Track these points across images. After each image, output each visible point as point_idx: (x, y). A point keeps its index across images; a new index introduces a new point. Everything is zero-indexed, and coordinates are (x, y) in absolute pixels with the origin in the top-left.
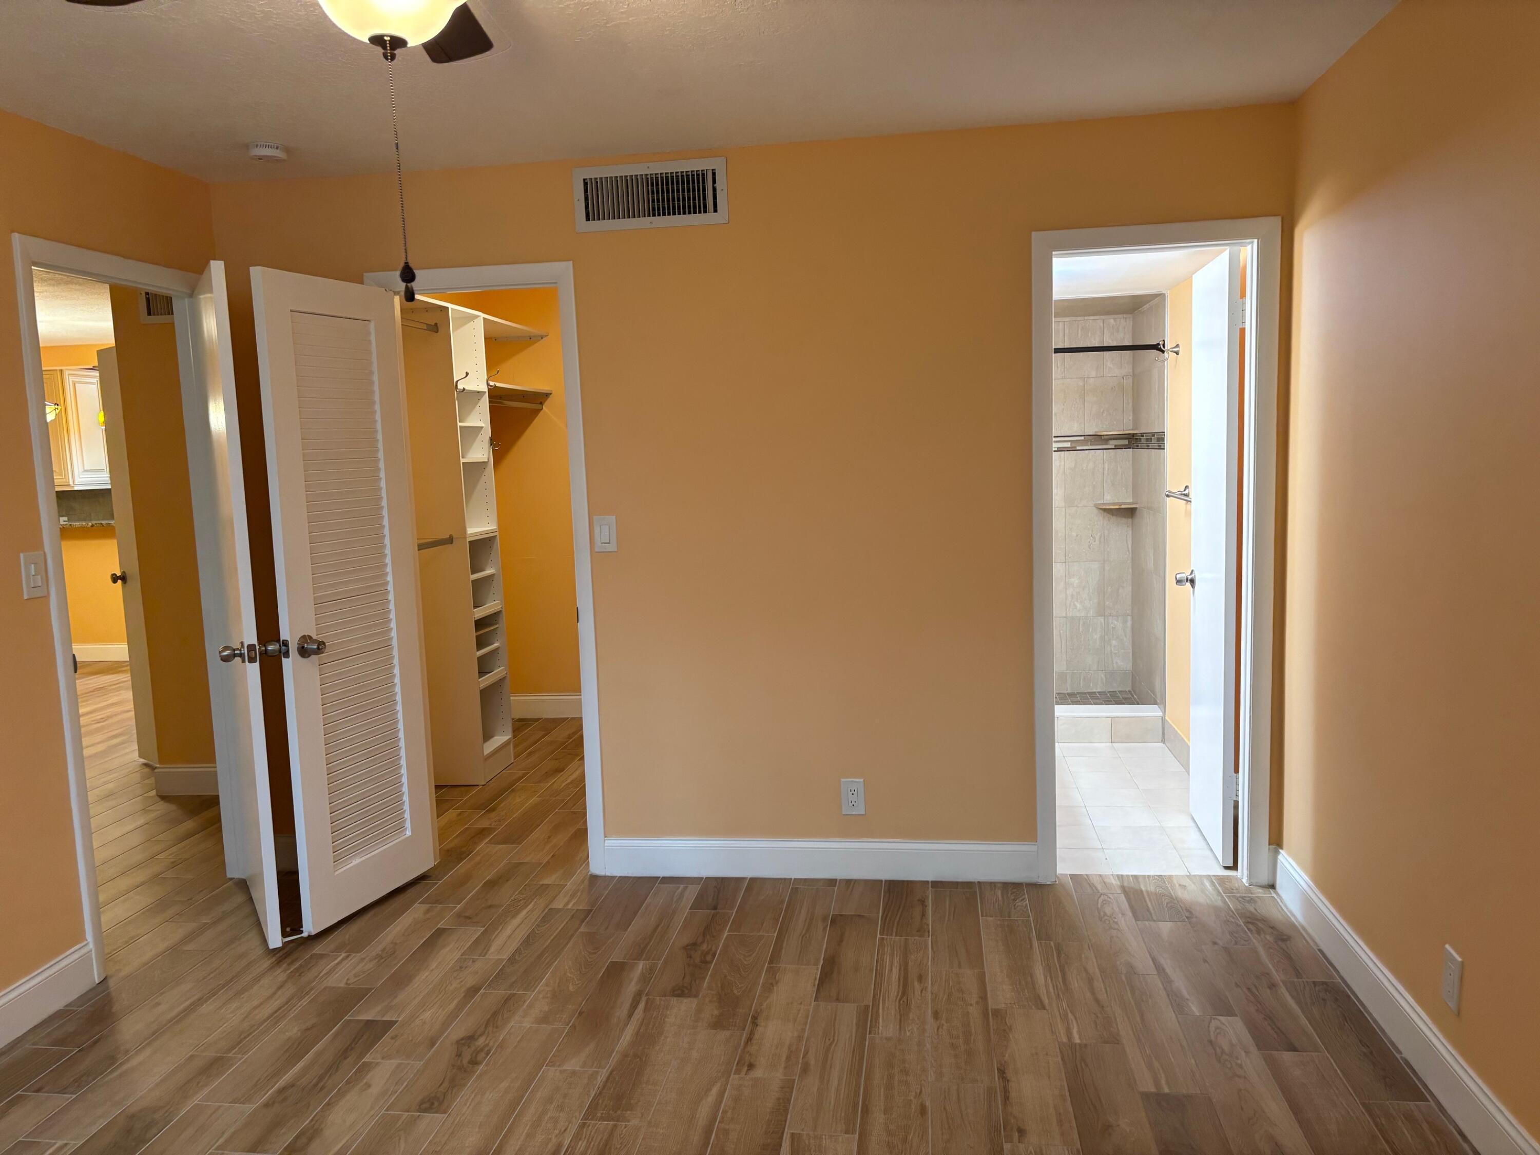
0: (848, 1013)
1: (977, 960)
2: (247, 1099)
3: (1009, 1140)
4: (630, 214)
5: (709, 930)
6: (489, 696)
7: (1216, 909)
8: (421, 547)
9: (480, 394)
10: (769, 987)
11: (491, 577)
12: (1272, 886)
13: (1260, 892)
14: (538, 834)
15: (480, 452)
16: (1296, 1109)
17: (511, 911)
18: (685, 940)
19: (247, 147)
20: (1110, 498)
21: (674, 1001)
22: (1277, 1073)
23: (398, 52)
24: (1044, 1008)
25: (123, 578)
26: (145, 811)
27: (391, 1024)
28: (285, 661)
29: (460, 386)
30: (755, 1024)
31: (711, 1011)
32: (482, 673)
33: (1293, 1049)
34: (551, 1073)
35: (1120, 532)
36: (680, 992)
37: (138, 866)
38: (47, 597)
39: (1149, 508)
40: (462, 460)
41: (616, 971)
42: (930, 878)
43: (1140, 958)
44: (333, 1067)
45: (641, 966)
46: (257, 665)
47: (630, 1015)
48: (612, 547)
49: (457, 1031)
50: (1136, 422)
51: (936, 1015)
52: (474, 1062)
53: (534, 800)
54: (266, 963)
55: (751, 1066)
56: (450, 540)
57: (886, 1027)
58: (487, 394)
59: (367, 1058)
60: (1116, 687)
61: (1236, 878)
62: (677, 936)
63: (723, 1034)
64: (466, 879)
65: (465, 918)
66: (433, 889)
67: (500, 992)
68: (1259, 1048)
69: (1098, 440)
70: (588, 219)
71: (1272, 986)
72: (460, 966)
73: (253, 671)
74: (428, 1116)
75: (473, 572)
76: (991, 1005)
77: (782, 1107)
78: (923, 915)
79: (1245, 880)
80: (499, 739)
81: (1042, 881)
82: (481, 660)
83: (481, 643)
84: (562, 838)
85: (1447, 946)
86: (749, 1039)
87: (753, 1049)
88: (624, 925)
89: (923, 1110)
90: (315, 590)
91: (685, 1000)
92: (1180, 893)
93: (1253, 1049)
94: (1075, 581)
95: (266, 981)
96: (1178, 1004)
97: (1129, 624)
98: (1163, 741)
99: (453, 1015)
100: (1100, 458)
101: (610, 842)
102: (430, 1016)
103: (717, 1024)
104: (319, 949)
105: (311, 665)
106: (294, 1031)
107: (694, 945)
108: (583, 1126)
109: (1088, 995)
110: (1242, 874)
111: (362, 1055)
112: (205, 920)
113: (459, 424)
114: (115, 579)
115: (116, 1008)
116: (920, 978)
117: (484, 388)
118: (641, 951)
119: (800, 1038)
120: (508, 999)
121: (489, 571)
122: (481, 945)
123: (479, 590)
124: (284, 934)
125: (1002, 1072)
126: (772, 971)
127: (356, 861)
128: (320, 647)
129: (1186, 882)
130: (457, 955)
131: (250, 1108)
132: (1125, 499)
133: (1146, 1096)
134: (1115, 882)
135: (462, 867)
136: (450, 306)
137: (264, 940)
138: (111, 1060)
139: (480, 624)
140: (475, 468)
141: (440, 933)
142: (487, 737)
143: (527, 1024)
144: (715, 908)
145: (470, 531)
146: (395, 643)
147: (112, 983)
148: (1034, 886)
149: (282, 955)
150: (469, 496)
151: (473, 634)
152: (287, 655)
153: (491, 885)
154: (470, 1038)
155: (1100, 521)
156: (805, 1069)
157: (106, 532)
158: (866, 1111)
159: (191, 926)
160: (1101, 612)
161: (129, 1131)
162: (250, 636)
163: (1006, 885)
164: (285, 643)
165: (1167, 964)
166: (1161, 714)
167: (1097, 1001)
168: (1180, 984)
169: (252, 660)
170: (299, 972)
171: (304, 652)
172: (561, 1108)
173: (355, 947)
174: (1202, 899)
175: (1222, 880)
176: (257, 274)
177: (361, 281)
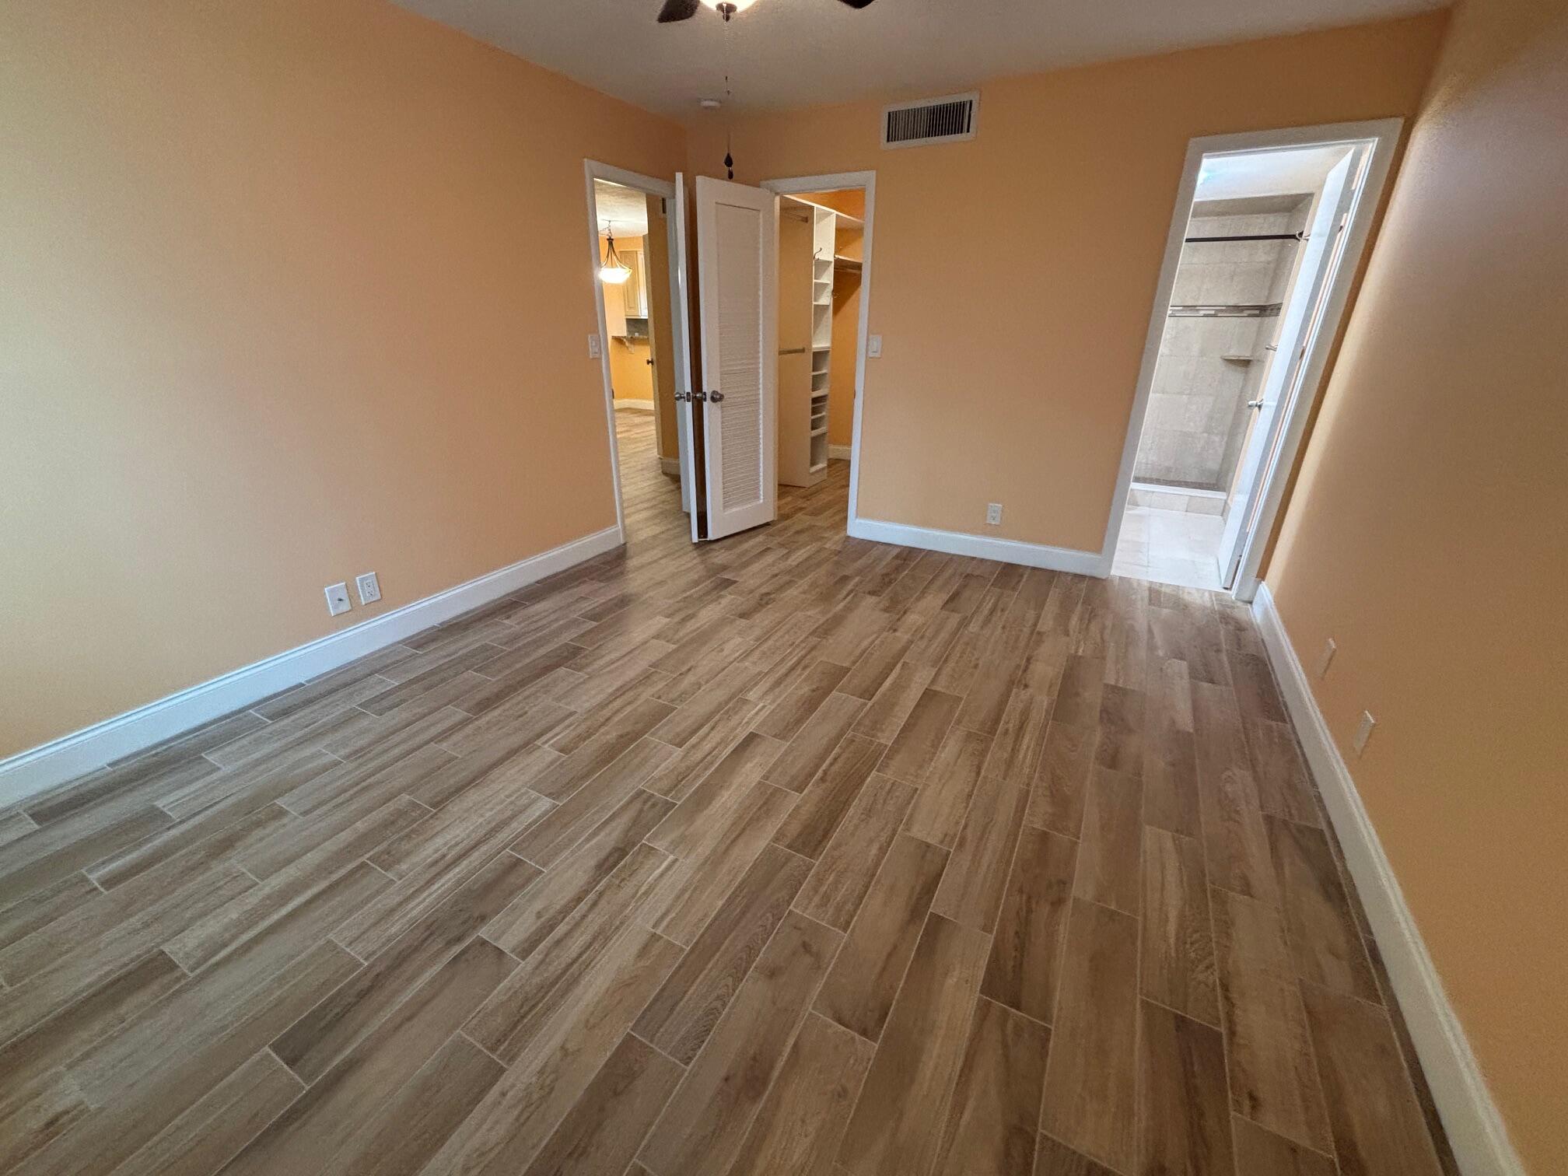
0: (954, 620)
1: (1040, 606)
2: (669, 598)
3: (1018, 688)
4: (915, 136)
5: (898, 569)
6: (816, 442)
7: (1205, 608)
8: (781, 353)
9: (830, 262)
10: (918, 599)
11: (826, 374)
12: (1251, 603)
13: (1239, 604)
14: (827, 513)
15: (826, 299)
16: (1195, 708)
17: (805, 545)
18: (884, 571)
19: (699, 100)
20: (1234, 353)
21: (868, 596)
22: (1194, 690)
23: (731, 14)
24: (1068, 635)
25: (652, 362)
26: (656, 478)
27: (735, 582)
28: (704, 403)
29: (817, 257)
30: (905, 613)
31: (885, 603)
32: (813, 428)
33: (1212, 681)
34: (800, 614)
35: (1235, 376)
36: (872, 593)
37: (648, 500)
38: (600, 359)
39: (1259, 361)
40: (814, 303)
41: (845, 579)
42: (1031, 564)
43: (1141, 622)
44: (708, 593)
45: (857, 579)
46: (691, 403)
47: (844, 599)
48: (877, 355)
49: (764, 590)
50: (1268, 298)
51: (1004, 627)
52: (767, 604)
53: (831, 498)
54: (691, 548)
55: (895, 630)
56: (803, 351)
57: (974, 627)
58: (833, 264)
59: (722, 593)
60: (1204, 480)
61: (1229, 595)
62: (880, 569)
63: (887, 615)
64: (786, 529)
65: (782, 545)
66: (771, 530)
67: (787, 578)
68: (1191, 677)
69: (1237, 309)
70: (888, 141)
71: (1218, 651)
72: (773, 565)
73: (689, 406)
74: (742, 620)
75: (813, 371)
76: (1038, 629)
77: (905, 649)
78: (1019, 582)
79: (1233, 598)
80: (820, 466)
81: (1099, 576)
82: (813, 421)
83: (814, 411)
84: (837, 518)
85: (1330, 640)
86: (899, 619)
87: (899, 623)
88: (855, 560)
89: (976, 666)
90: (721, 366)
91: (874, 597)
92: (1186, 597)
93: (1186, 676)
94: (1194, 407)
95: (690, 554)
96: (1152, 648)
97: (1226, 439)
98: (1222, 515)
99: (762, 585)
100: (1233, 323)
101: (858, 521)
102: (752, 583)
103: (886, 610)
104: (714, 546)
105: (716, 407)
106: (696, 577)
107: (887, 575)
108: (807, 637)
109: (1099, 636)
110: (1233, 593)
111: (721, 590)
112: (671, 526)
113: (814, 281)
114: (648, 362)
115: (628, 555)
116: (1002, 610)
117: (832, 259)
118: (859, 572)
119: (924, 624)
120: (791, 581)
121: (824, 371)
122: (786, 556)
123: (816, 382)
124: (699, 537)
125: (1028, 660)
126: (923, 593)
127: (734, 510)
128: (721, 398)
129: (1194, 591)
130: (773, 559)
131: (671, 601)
132: (1246, 354)
133: (1107, 686)
134: (1147, 585)
135: (787, 523)
136: (815, 205)
137: (691, 539)
138: (622, 573)
139: (815, 400)
140: (822, 309)
141: (768, 549)
142: (813, 464)
143: (795, 593)
144: (905, 560)
145: (814, 346)
146: (761, 400)
147: (628, 545)
148: (1093, 578)
149: (698, 546)
150: (816, 326)
151: (810, 406)
152: (705, 400)
153: (798, 532)
154: (768, 594)
155: (1222, 367)
156: (922, 637)
157: (645, 342)
158: (946, 661)
159: (664, 528)
160: (1208, 430)
161: (622, 601)
162: (688, 388)
163: (1076, 575)
164: (705, 394)
165: (1156, 630)
166: (1225, 498)
167: (1102, 638)
168: (1159, 640)
169: (689, 400)
170: (704, 554)
171: (713, 400)
172: (800, 628)
173: (729, 548)
174: (1199, 601)
175: (1217, 594)
176: (699, 179)
177: (759, 187)
